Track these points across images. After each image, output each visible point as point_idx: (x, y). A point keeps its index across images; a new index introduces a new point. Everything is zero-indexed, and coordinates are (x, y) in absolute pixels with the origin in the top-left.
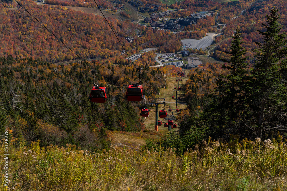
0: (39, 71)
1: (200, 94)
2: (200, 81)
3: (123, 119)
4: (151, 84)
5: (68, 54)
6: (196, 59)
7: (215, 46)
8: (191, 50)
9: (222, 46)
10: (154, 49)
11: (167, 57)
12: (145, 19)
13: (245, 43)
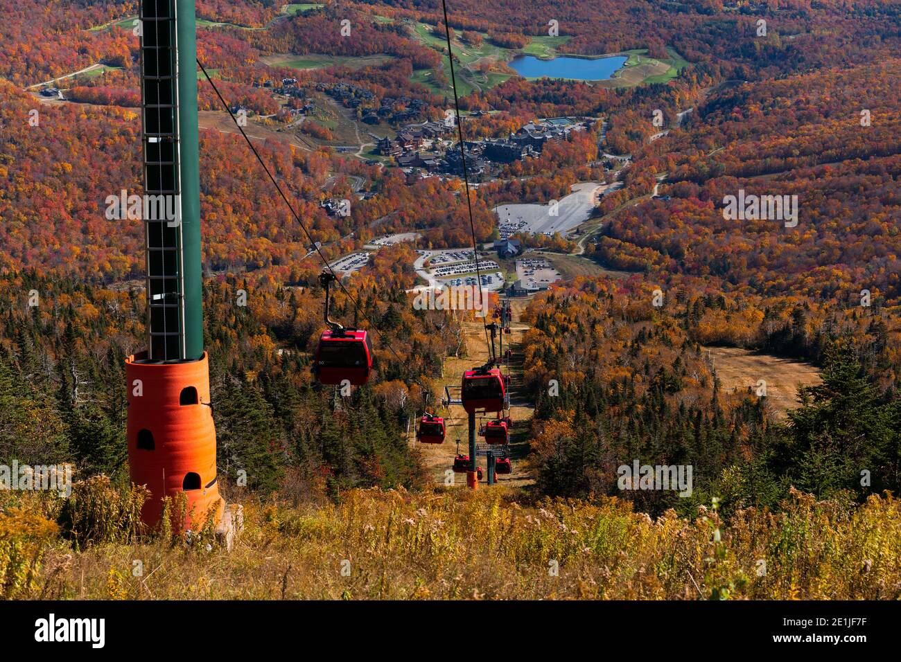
0: (61, 311)
1: (570, 373)
2: (566, 334)
3: (372, 451)
4: (416, 345)
5: (139, 258)
6: (544, 267)
7: (599, 224)
8: (528, 237)
9: (620, 223)
10: (410, 236)
11: (451, 260)
12: (380, 143)
13: (694, 211)
